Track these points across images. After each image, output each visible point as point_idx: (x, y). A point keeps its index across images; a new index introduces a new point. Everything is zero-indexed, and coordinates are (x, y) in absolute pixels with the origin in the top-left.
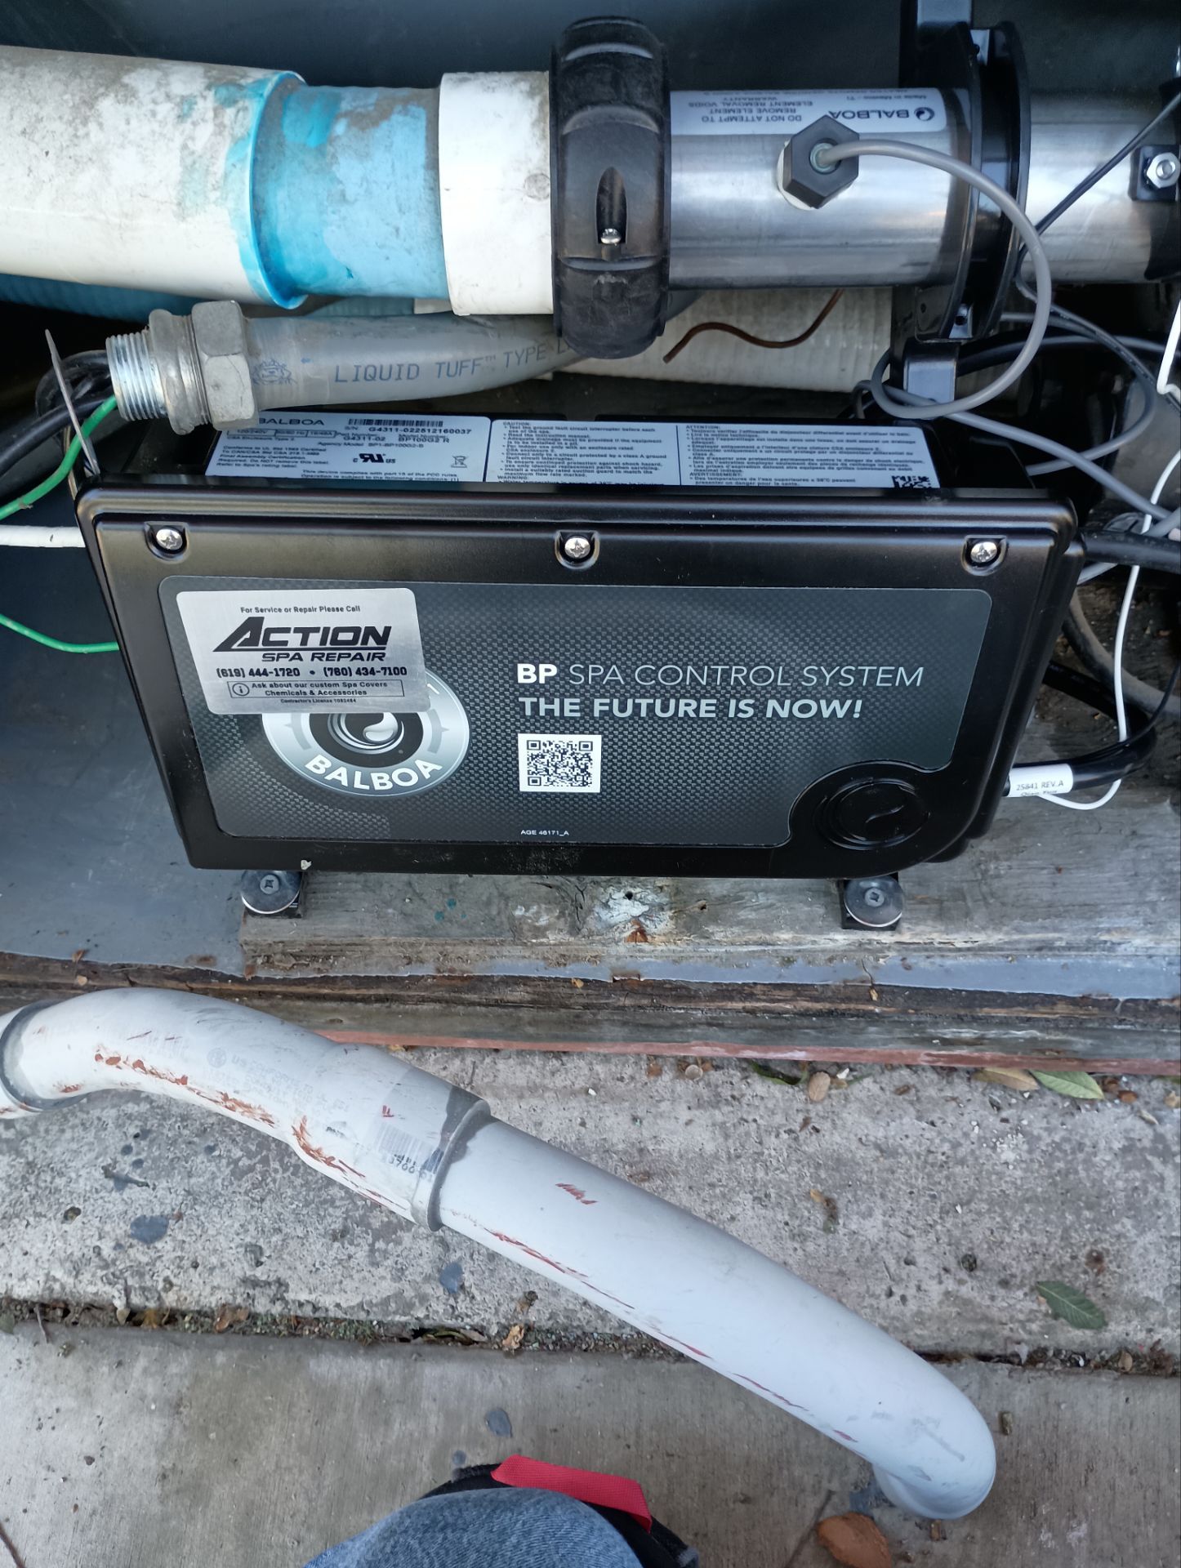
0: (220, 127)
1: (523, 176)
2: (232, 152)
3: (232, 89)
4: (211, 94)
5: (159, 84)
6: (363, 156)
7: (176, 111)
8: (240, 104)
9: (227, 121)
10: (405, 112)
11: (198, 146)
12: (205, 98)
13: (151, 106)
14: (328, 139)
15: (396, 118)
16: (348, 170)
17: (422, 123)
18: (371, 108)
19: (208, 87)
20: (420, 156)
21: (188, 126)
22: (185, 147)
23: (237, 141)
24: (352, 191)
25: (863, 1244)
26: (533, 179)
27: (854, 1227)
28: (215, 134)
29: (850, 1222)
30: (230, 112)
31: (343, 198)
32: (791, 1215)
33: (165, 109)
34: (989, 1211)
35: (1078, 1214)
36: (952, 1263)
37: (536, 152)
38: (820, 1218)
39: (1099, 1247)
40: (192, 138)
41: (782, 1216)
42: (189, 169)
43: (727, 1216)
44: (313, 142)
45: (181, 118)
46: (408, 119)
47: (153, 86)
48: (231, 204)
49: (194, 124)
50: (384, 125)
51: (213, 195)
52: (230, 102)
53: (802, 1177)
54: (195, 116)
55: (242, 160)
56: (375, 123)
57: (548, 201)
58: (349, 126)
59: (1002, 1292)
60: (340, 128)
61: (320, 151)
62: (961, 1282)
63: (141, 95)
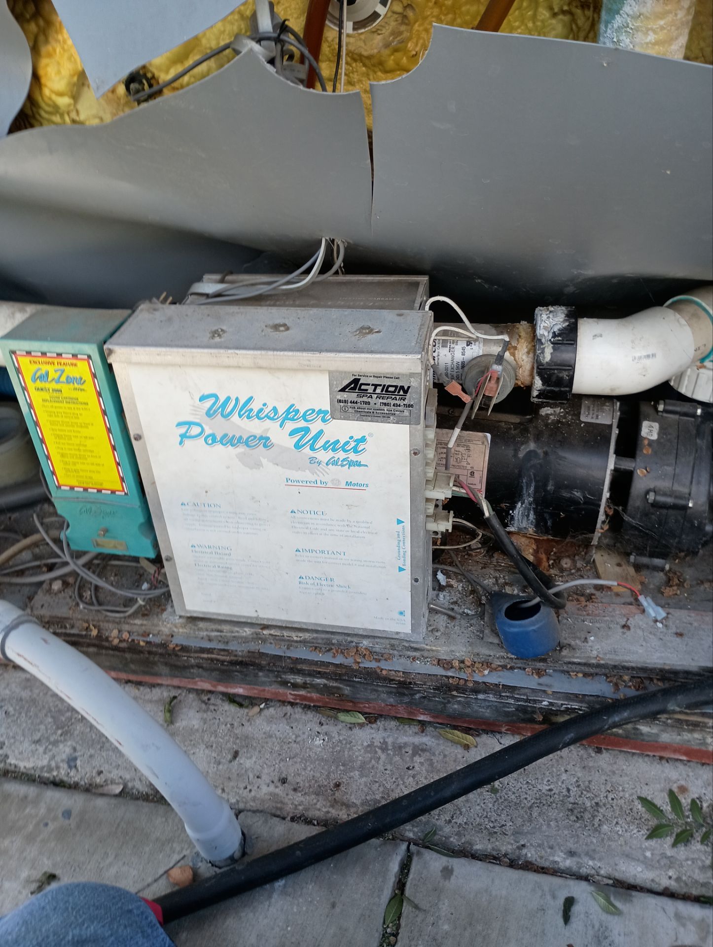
25: (242, 769)
27: (242, 762)
29: (241, 760)
32: (218, 755)
34: (300, 762)
35: (337, 767)
36: (276, 779)
38: (230, 757)
39: (340, 781)
41: (214, 755)
43: (192, 752)
53: (228, 741)
59: (292, 792)
62: (276, 787)
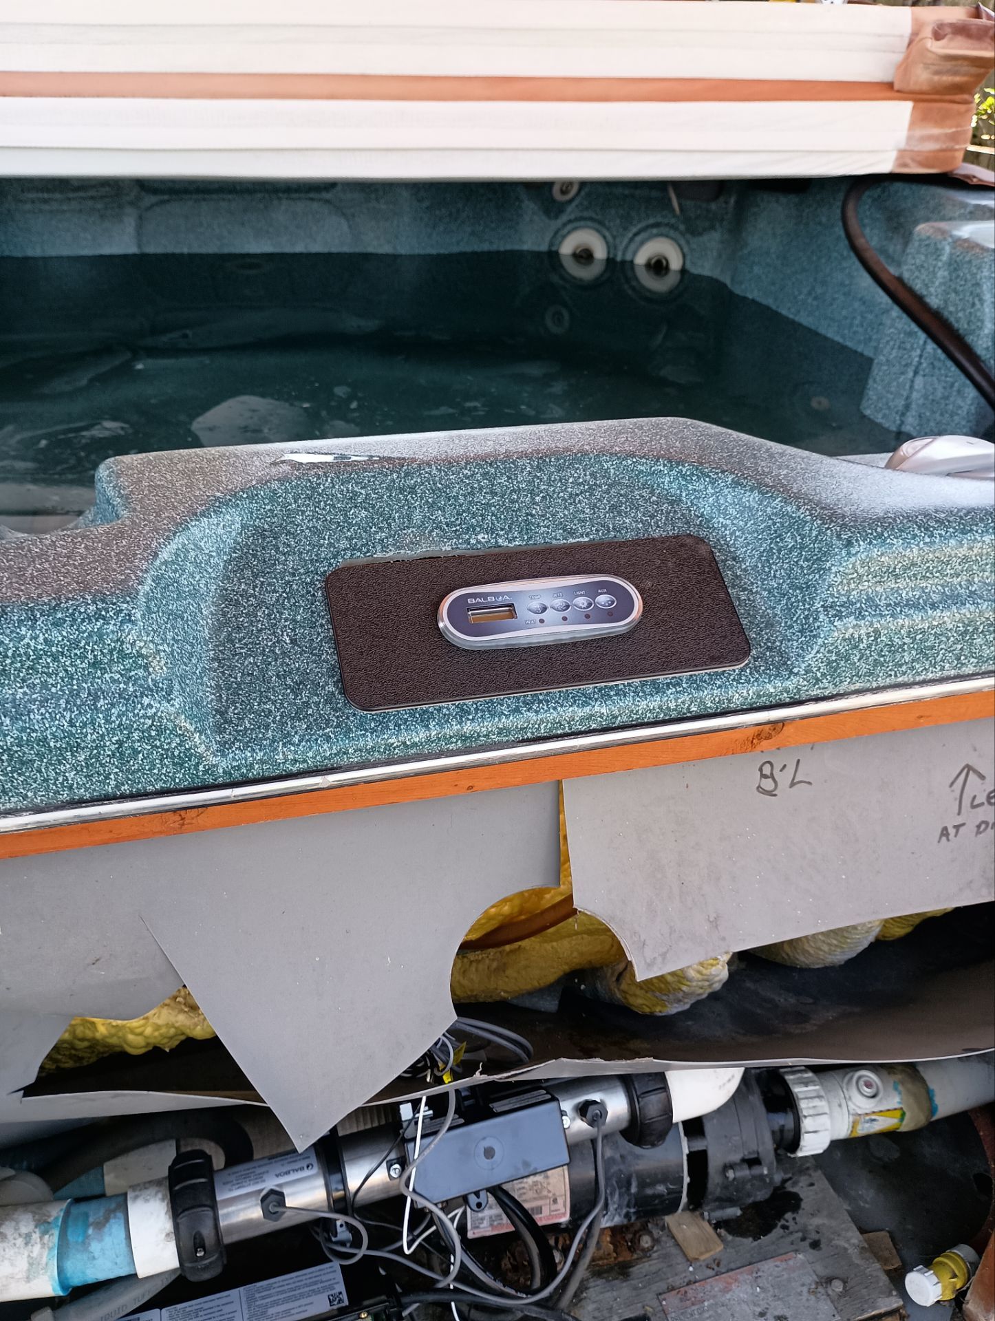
0: (43, 1245)
1: (164, 1235)
2: (49, 1254)
3: (46, 1225)
4: (37, 1230)
5: (16, 1230)
6: (100, 1240)
7: (25, 1241)
8: (50, 1233)
9: (46, 1242)
10: (115, 1217)
11: (34, 1255)
12: (35, 1232)
13: (14, 1241)
14: (87, 1237)
15: (112, 1221)
16: (95, 1247)
17: (122, 1221)
18: (101, 1218)
19: (36, 1227)
20: (123, 1235)
21: (30, 1247)
22: (29, 1256)
23: (50, 1249)
24: (96, 1255)
26: (168, 1235)
28: (41, 1248)
30: (47, 1237)
31: (94, 1258)
33: (20, 1241)
37: (168, 1225)
40: (32, 1252)
42: (31, 1264)
44: (80, 1239)
45: (27, 1244)
46: (117, 1220)
47: (13, 1231)
48: (49, 1274)
49: (32, 1246)
50: (107, 1225)
51: (41, 1272)
52: (45, 1233)
54: (32, 1242)
55: (53, 1257)
56: (104, 1225)
57: (174, 1242)
58: (94, 1229)
60: (90, 1231)
61: (83, 1243)
63: (8, 1236)
